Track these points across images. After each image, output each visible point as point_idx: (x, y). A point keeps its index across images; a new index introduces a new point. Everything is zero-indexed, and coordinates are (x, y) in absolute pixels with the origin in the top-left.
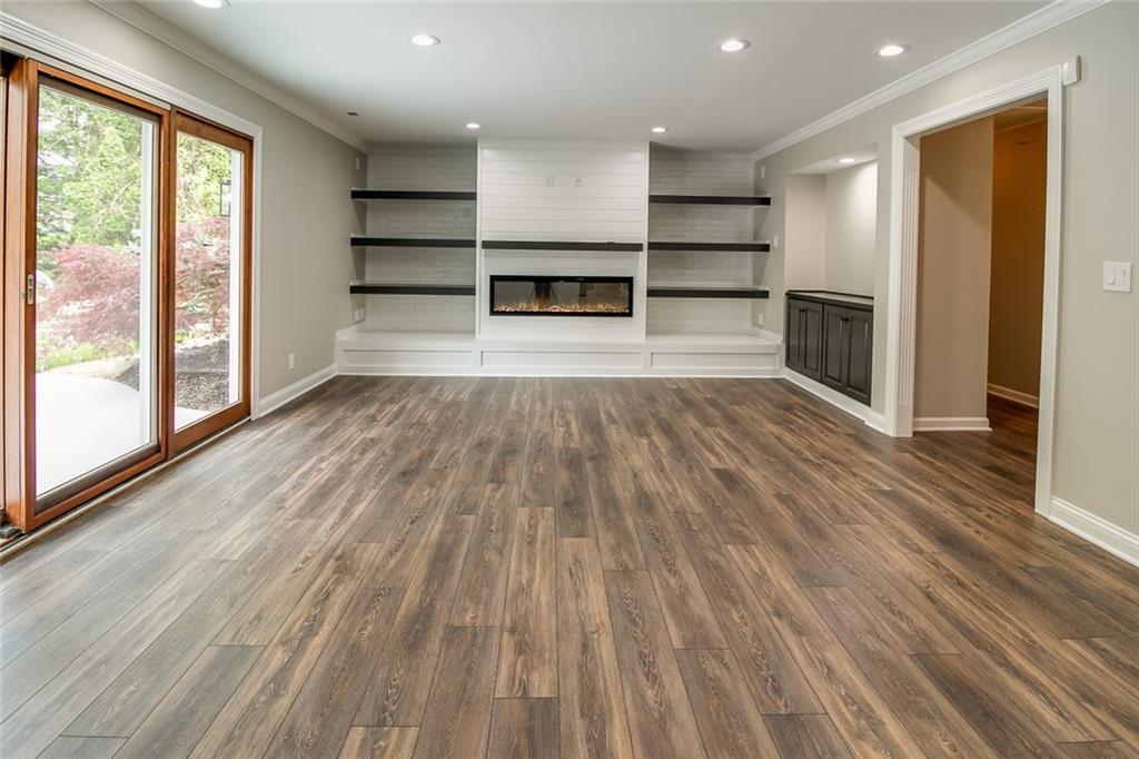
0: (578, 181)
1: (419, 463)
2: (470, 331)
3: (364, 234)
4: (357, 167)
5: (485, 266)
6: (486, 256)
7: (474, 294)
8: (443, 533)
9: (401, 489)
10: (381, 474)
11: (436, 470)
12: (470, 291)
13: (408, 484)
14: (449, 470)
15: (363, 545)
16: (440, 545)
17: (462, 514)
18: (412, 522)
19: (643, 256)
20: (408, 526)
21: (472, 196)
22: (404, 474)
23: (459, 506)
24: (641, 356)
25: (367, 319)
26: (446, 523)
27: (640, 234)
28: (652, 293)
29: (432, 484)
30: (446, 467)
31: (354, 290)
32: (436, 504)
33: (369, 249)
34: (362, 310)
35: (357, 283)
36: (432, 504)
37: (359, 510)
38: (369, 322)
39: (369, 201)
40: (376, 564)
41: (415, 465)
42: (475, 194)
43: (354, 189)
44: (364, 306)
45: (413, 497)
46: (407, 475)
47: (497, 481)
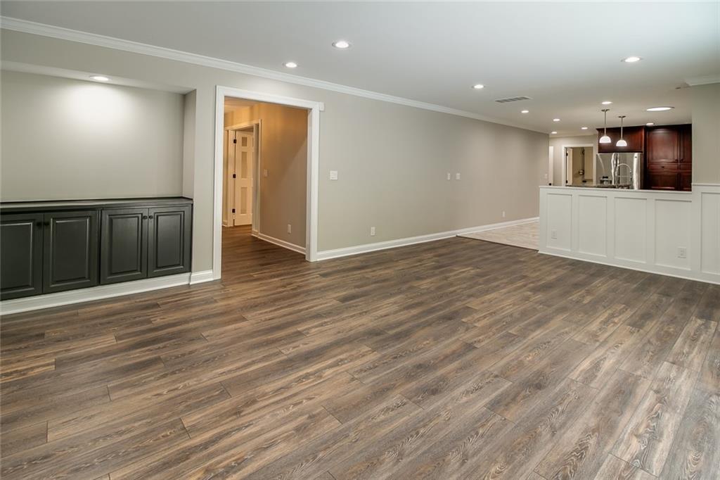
1: (517, 394)
8: (533, 331)
9: (547, 370)
10: (562, 396)
11: (507, 378)
13: (540, 373)
14: (496, 373)
15: (583, 341)
16: (539, 327)
17: (515, 335)
18: (549, 342)
20: (553, 341)
22: (539, 387)
23: (513, 340)
26: (529, 335)
29: (520, 365)
30: (496, 376)
32: (527, 347)
36: (530, 348)
37: (586, 364)
40: (575, 332)
41: (523, 393)
45: (541, 359)
46: (537, 384)
47: (469, 347)
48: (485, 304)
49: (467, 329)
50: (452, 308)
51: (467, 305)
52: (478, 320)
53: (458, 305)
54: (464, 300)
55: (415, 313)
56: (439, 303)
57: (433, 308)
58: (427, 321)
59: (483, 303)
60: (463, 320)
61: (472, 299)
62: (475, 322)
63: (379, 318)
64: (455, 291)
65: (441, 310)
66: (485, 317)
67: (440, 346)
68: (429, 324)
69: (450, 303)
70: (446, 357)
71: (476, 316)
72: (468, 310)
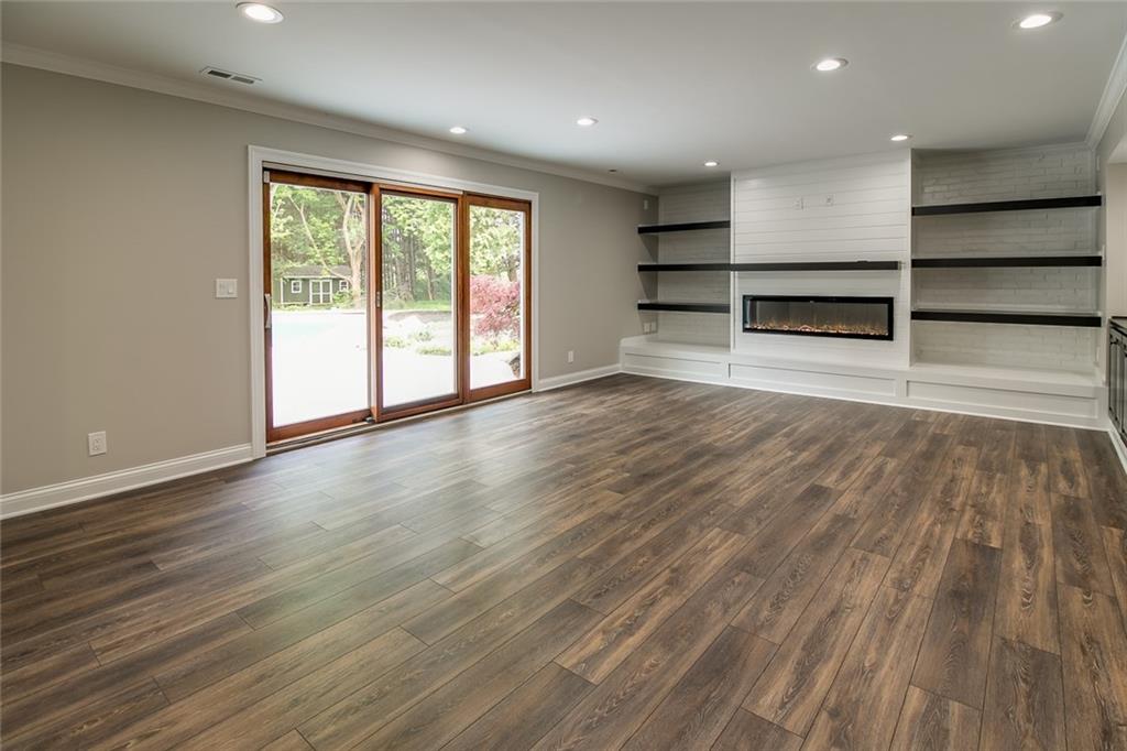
0: (829, 200)
2: (725, 346)
3: (657, 261)
4: (646, 207)
5: (739, 287)
6: (739, 277)
7: (729, 312)
12: (725, 309)
19: (906, 274)
21: (726, 224)
24: (894, 382)
25: (660, 331)
27: (903, 251)
28: (916, 315)
31: (641, 307)
33: (661, 274)
34: (654, 324)
35: (647, 301)
38: (662, 333)
39: (660, 234)
42: (729, 222)
43: (640, 226)
44: (657, 320)
47: (622, 452)
48: (592, 500)
49: (623, 466)
50: (646, 489)
51: (622, 496)
52: (608, 476)
53: (636, 496)
54: (627, 506)
55: (695, 479)
56: (668, 496)
57: (673, 488)
58: (676, 470)
59: (594, 503)
60: (628, 475)
61: (612, 510)
62: (613, 474)
63: (736, 470)
64: (646, 528)
65: (661, 486)
66: (599, 480)
67: (652, 450)
68: (670, 468)
69: (650, 499)
70: (643, 445)
71: (610, 481)
72: (621, 489)
